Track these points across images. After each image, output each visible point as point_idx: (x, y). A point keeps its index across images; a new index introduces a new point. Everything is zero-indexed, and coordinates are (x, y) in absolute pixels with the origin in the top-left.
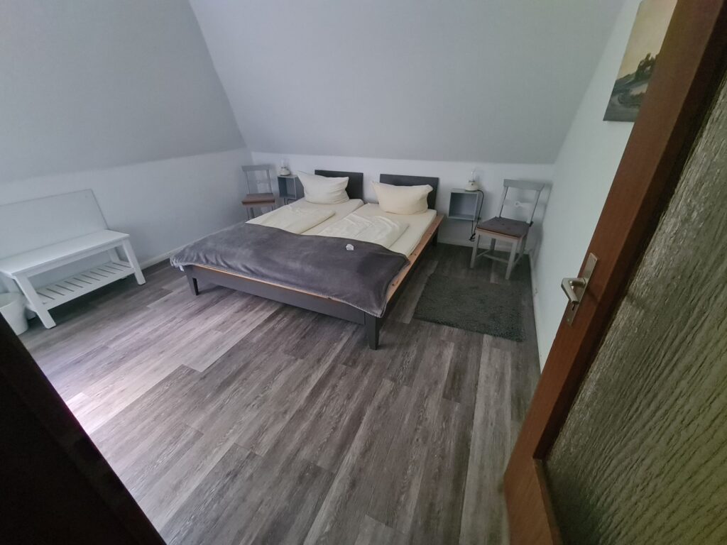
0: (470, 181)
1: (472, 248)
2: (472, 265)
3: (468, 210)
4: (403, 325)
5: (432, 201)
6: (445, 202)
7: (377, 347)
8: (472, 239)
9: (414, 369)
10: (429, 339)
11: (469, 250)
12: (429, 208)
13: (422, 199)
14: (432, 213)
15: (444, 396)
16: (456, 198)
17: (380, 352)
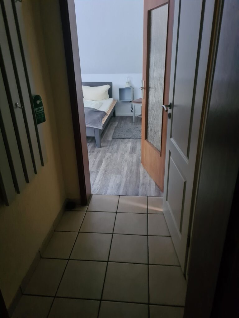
0: (127, 83)
1: (132, 116)
2: (134, 121)
3: (128, 97)
4: (108, 141)
5: (110, 93)
6: (116, 94)
7: (101, 147)
8: (132, 111)
9: (117, 150)
10: (121, 143)
11: (131, 117)
12: (109, 97)
13: (106, 92)
14: (111, 99)
15: (130, 153)
16: (121, 90)
17: (102, 148)
